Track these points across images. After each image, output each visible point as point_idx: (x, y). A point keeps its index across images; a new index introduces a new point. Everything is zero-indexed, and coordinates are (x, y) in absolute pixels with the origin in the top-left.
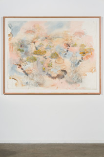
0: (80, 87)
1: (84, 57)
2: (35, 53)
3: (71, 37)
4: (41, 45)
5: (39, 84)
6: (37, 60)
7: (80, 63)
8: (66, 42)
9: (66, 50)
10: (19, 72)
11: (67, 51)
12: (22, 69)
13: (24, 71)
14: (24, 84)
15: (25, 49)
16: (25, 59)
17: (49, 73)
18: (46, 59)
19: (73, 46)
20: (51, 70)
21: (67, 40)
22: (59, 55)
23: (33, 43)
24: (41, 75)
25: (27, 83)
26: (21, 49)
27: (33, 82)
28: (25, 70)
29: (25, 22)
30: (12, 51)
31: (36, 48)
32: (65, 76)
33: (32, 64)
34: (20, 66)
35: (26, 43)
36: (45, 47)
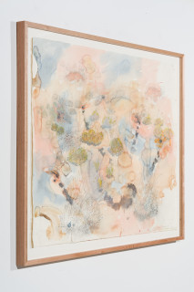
0: (155, 225)
1: (161, 151)
2: (85, 139)
3: (142, 98)
4: (95, 117)
5: (92, 226)
6: (89, 158)
7: (156, 165)
8: (134, 111)
9: (134, 133)
10: (56, 195)
11: (137, 134)
12: (61, 185)
13: (65, 192)
14: (64, 230)
15: (66, 126)
16: (66, 154)
17: (109, 194)
18: (103, 155)
19: (145, 123)
20: (112, 186)
21: (136, 107)
22: (124, 146)
23: (81, 110)
24: (95, 200)
25: (69, 225)
26: (60, 124)
27: (80, 223)
28: (66, 187)
29: (66, 45)
30: (40, 130)
31: (87, 124)
32: (134, 200)
33: (78, 168)
34: (57, 176)
35: (67, 109)
36: (100, 121)
